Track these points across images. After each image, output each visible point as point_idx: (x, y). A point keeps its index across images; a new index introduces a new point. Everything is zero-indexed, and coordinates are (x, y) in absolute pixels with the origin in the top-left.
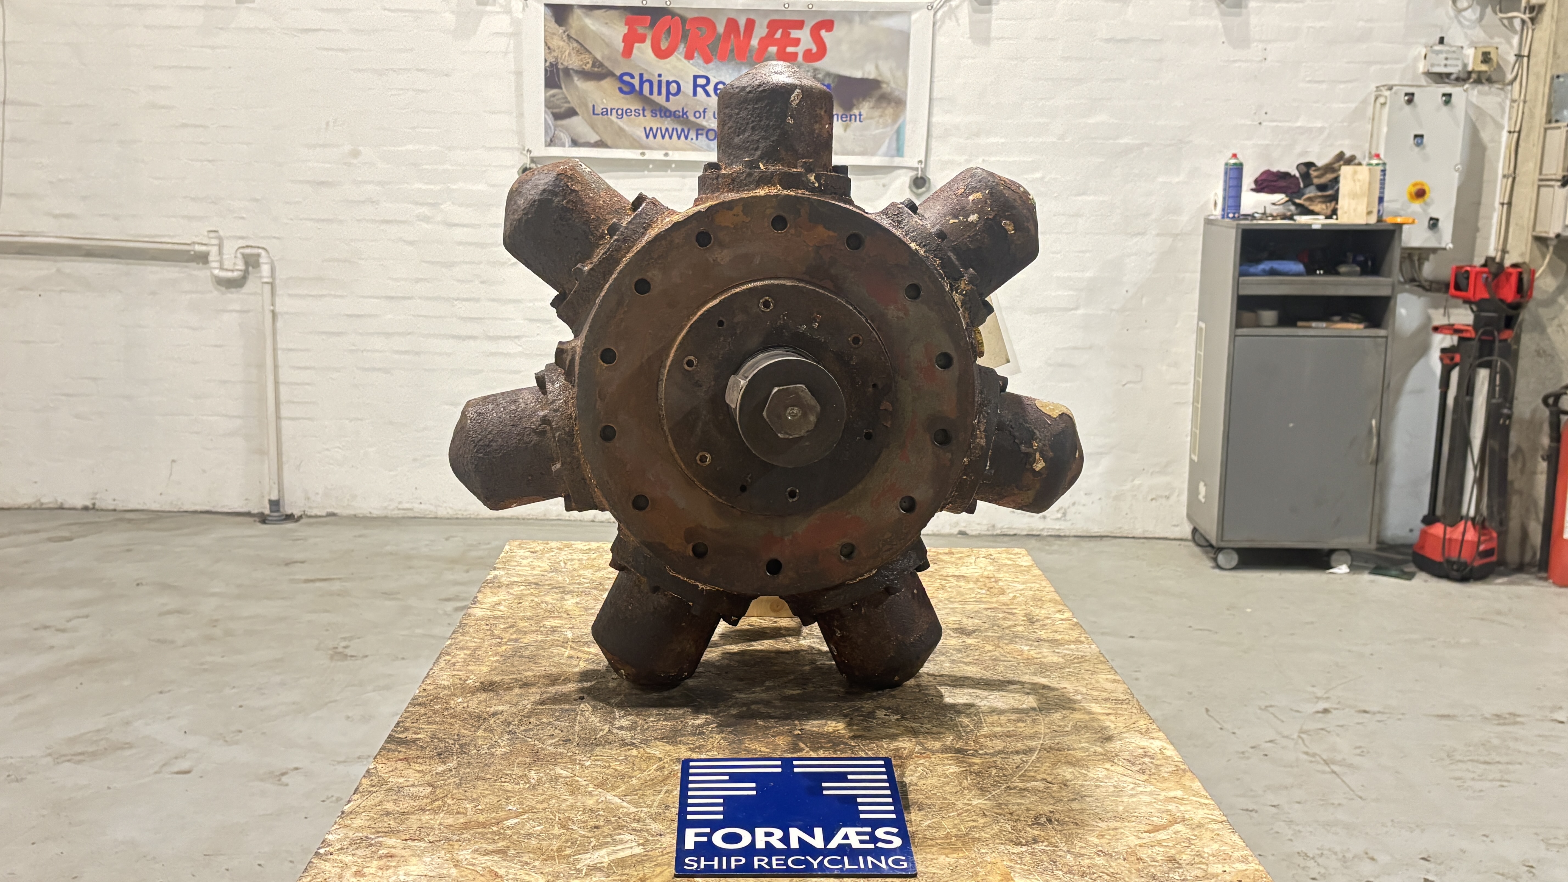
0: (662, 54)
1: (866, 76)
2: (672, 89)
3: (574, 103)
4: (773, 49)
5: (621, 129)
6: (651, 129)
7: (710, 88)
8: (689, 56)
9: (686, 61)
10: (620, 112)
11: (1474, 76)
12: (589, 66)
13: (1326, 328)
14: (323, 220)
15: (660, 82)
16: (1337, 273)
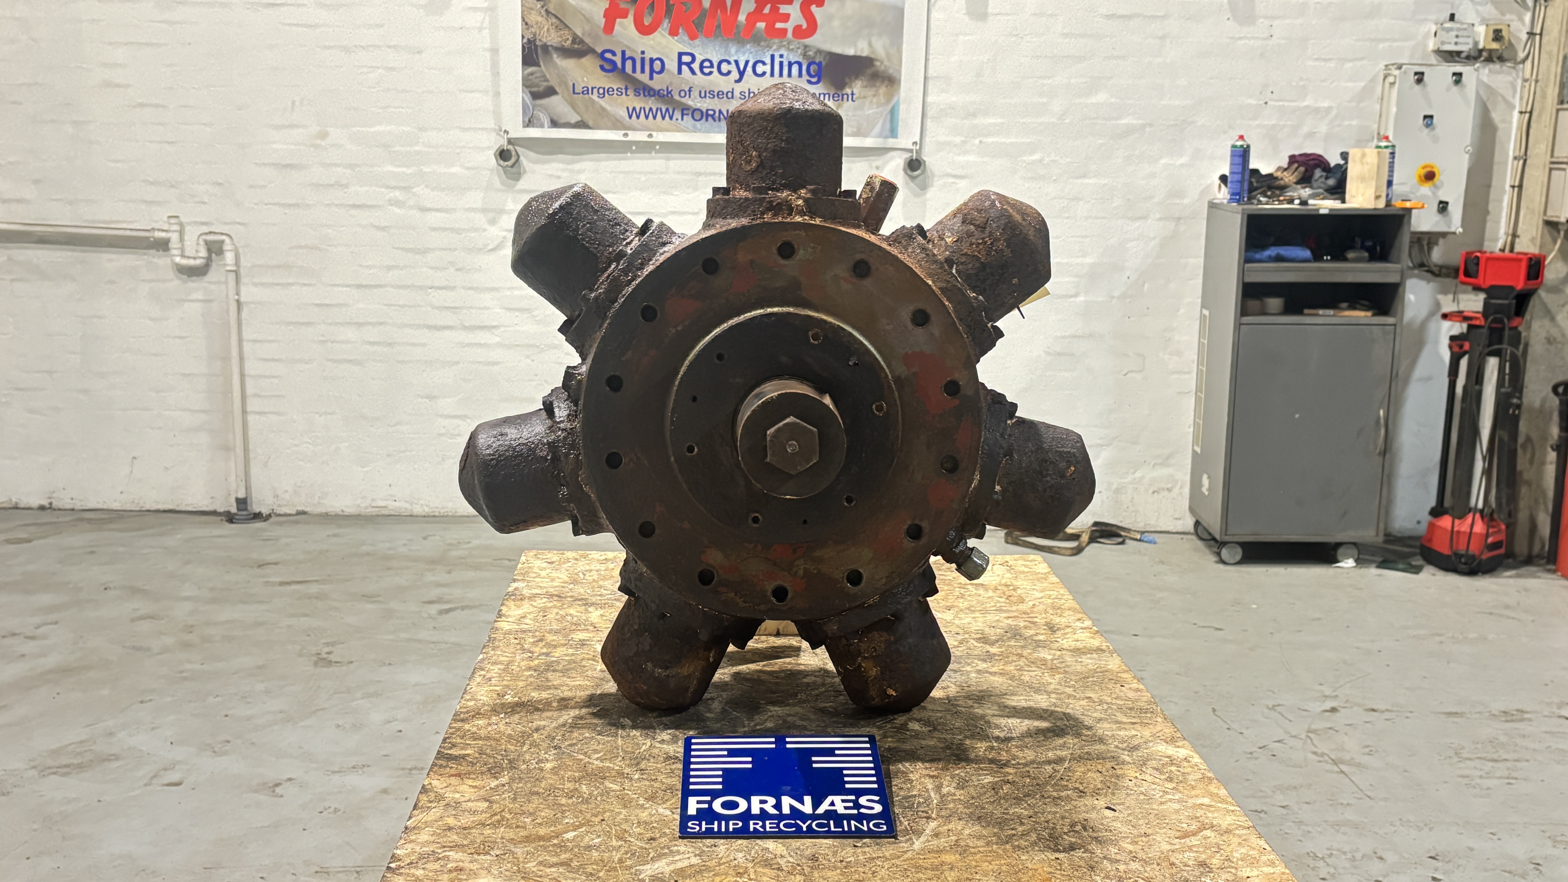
0: (645, 30)
1: (858, 54)
2: (656, 66)
3: (554, 82)
4: (761, 25)
5: (603, 109)
6: (634, 109)
7: (696, 66)
8: (673, 32)
9: (670, 38)
10: (601, 91)
11: (1485, 54)
12: (569, 42)
13: (1333, 316)
14: (290, 205)
15: (643, 60)
16: (1345, 260)
